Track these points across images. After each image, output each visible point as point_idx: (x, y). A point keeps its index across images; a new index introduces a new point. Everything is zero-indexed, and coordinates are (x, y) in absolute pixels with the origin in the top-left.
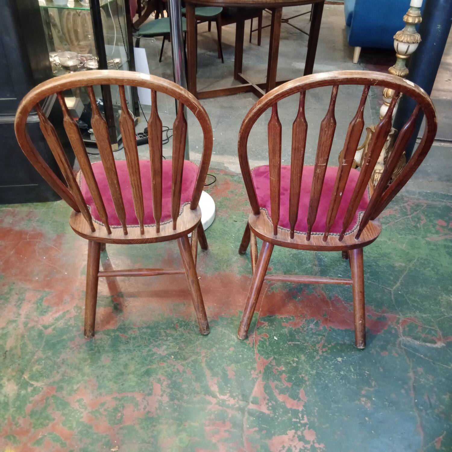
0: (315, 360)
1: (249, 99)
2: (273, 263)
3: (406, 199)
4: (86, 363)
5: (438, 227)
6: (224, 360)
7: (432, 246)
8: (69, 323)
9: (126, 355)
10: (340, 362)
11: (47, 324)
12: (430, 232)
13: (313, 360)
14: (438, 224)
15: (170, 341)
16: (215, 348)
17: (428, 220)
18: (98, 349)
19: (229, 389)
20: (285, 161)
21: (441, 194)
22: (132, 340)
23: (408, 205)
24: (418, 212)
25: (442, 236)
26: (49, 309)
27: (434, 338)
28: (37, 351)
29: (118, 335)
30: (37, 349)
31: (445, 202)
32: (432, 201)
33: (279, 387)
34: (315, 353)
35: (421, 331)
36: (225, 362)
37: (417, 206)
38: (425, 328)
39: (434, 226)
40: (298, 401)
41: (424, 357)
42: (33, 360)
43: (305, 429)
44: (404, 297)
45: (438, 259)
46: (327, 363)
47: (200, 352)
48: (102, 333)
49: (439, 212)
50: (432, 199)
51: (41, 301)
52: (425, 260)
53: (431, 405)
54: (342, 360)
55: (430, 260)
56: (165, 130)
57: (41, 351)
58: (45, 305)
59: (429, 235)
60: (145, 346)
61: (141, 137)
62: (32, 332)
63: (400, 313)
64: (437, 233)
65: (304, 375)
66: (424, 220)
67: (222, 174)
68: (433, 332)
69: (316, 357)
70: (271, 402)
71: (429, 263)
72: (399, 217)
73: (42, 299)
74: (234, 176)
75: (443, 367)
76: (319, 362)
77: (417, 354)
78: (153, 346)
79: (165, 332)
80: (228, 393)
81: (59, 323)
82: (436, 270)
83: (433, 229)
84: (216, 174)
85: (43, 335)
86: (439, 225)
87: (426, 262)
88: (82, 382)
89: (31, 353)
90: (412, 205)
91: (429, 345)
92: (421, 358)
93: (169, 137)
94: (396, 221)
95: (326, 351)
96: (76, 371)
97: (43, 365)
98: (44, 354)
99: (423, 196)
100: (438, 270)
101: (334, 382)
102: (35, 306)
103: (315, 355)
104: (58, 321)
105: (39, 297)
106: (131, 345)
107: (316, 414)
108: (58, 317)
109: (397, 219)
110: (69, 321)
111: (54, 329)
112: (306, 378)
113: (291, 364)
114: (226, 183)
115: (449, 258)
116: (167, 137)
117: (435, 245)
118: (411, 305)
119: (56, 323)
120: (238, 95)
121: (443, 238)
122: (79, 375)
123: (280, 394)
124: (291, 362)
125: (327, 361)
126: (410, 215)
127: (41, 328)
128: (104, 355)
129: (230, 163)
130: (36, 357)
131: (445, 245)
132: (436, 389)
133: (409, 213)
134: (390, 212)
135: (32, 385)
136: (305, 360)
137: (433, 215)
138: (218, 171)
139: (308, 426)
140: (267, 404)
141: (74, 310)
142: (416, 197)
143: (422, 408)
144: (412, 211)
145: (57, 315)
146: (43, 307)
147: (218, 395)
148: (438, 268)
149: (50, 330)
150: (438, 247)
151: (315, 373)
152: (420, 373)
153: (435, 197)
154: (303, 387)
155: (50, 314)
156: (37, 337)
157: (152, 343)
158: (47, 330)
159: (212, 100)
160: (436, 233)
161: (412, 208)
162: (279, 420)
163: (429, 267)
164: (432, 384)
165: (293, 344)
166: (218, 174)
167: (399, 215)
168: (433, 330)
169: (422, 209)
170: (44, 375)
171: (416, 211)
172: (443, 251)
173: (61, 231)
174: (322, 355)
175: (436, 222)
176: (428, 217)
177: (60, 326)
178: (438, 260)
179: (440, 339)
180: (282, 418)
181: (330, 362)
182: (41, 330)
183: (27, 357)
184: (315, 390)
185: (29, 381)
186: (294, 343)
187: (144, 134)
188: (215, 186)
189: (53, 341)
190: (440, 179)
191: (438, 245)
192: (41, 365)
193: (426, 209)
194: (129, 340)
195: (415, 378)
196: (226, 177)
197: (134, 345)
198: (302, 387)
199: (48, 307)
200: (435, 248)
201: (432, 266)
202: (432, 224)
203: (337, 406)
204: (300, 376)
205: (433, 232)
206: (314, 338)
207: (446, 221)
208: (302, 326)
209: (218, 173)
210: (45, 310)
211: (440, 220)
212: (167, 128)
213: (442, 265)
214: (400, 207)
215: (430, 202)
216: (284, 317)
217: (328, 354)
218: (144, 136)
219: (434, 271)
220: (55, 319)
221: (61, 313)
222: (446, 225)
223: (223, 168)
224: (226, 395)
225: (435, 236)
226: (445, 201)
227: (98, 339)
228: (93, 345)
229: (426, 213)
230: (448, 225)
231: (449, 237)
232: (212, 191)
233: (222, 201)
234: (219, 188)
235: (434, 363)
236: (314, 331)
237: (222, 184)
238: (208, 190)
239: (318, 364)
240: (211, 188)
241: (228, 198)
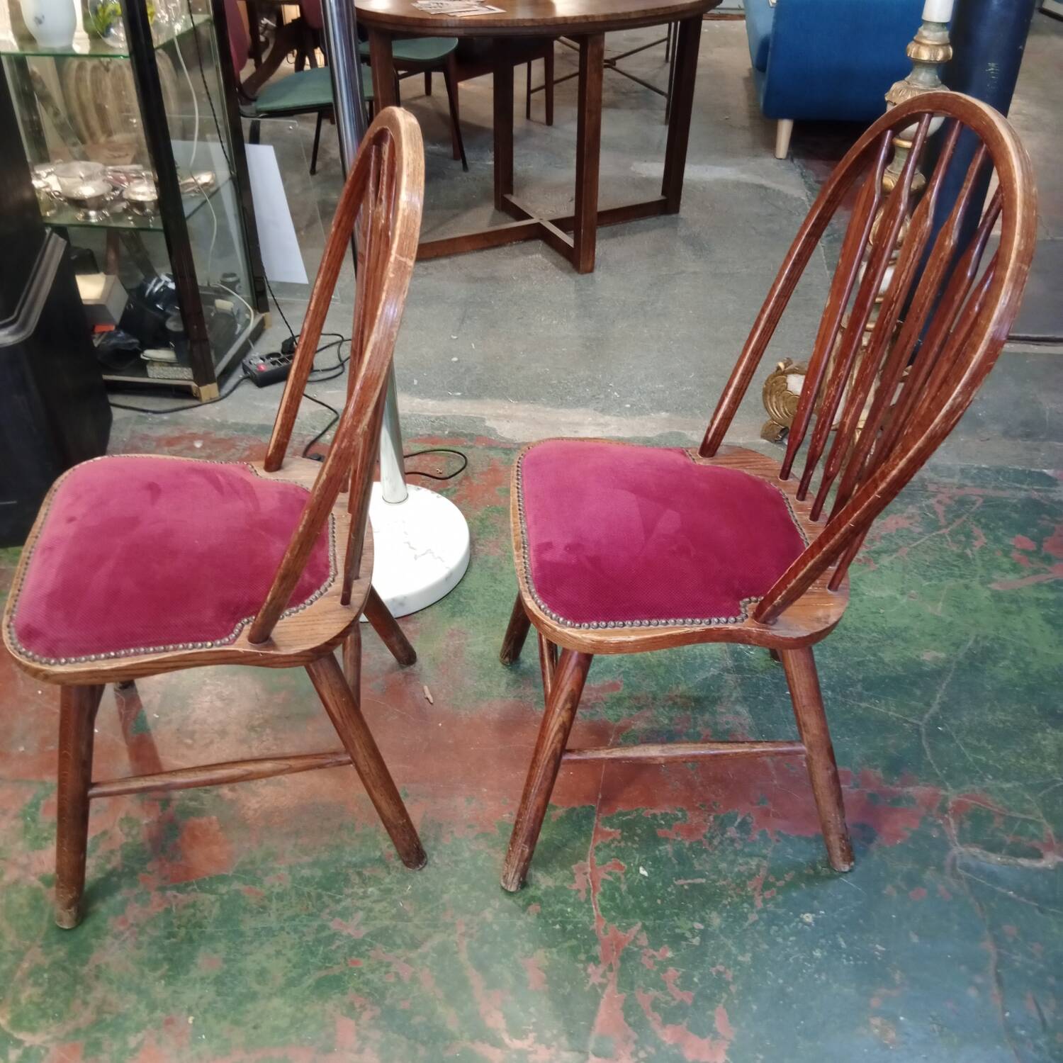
0: (746, 925)
1: (534, 256)
2: (622, 669)
3: (932, 488)
4: (158, 973)
5: (1015, 555)
6: (517, 941)
7: (1007, 605)
8: (109, 867)
9: (262, 944)
10: (809, 925)
12: (998, 567)
13: (741, 926)
14: (1014, 547)
15: (372, 899)
16: (490, 909)
17: (991, 537)
18: (187, 933)
19: (534, 1020)
20: (632, 405)
21: (1015, 471)
22: (274, 900)
23: (939, 502)
24: (964, 518)
25: (1028, 576)
27: (1036, 843)
28: (28, 948)
29: (238, 892)
30: (28, 943)
31: (1026, 490)
32: (996, 488)
33: (662, 1005)
34: (746, 905)
35: (1002, 827)
36: (520, 947)
37: (962, 502)
38: (1011, 818)
39: (1006, 554)
40: (713, 1039)
41: (1015, 896)
42: (19, 974)
44: (952, 741)
45: (1025, 637)
46: (779, 930)
47: (454, 924)
48: (195, 887)
49: (1014, 515)
50: (993, 484)
51: (33, 810)
52: (993, 639)
53: (1044, 1022)
54: (815, 920)
55: (1005, 640)
56: (334, 341)
57: (41, 946)
58: (45, 819)
59: (996, 575)
60: (309, 915)
61: (273, 363)
62: (14, 896)
63: (947, 784)
64: (1015, 568)
65: (721, 968)
66: (981, 539)
67: (480, 447)
68: (1032, 828)
69: (750, 916)
70: (643, 1048)
71: (1003, 647)
72: (920, 533)
73: (36, 805)
74: (510, 449)
76: (758, 928)
77: (998, 889)
78: (330, 914)
79: (360, 874)
80: (531, 1031)
82: (1022, 665)
83: (1005, 560)
84: (466, 447)
85: (42, 901)
86: (1018, 549)
87: (996, 646)
88: (149, 1026)
89: (13, 953)
90: (948, 501)
91: (1025, 862)
92: (1010, 898)
93: (343, 359)
94: (915, 544)
95: (773, 898)
96: (133, 997)
97: (46, 986)
98: (48, 954)
99: (973, 478)
100: (1028, 664)
101: (801, 980)
102: (20, 824)
103: (745, 910)
105: (29, 798)
106: (273, 917)
109: (915, 540)
110: (109, 860)
112: (729, 975)
113: (686, 939)
114: (494, 470)
115: (1052, 633)
116: (340, 360)
117: (1015, 601)
118: (971, 759)
120: (506, 249)
121: (1032, 580)
122: (142, 1007)
123: (664, 1024)
124: (688, 935)
125: (777, 925)
126: (946, 527)
127: (38, 883)
128: (202, 948)
129: (498, 417)
130: (25, 965)
131: (1038, 599)
132: (1051, 980)
133: (943, 522)
134: (897, 523)
135: (19, 1043)
136: (723, 926)
137: (1001, 523)
138: (471, 440)
140: (635, 1054)
141: (121, 830)
142: (956, 480)
143: (1023, 1032)
144: (950, 516)
146: (40, 826)
147: (507, 1040)
148: (1028, 659)
150: (1021, 604)
151: (749, 959)
152: (1010, 940)
153: (1001, 479)
154: (723, 1001)
156: (26, 911)
157: (327, 906)
159: (444, 261)
160: (1012, 570)
161: (949, 510)
163: (1004, 658)
164: (1041, 966)
165: (689, 884)
166: (471, 447)
167: (920, 530)
168: (1032, 822)
169: (973, 510)
170: (50, 1012)
171: (959, 516)
172: (1035, 614)
174: (764, 910)
175: (1011, 542)
176: (991, 530)
178: (1026, 640)
179: (1050, 847)
181: (786, 927)
182: (38, 889)
184: (755, 1007)
185: (11, 1032)
186: (689, 881)
187: (282, 356)
188: (466, 477)
190: (1006, 434)
191: (1020, 599)
192: (41, 985)
193: (981, 509)
194: (266, 902)
195: (999, 954)
196: (492, 453)
197: (280, 915)
198: (719, 1002)
200: (1014, 607)
201: (1012, 656)
202: (1002, 546)
203: (812, 1044)
204: (713, 970)
205: (1007, 566)
206: (740, 865)
207: (1033, 539)
208: (708, 835)
209: (470, 444)
210: (45, 835)
211: (1019, 536)
212: (339, 338)
213: (1034, 651)
214: (921, 508)
215: (990, 492)
216: (662, 814)
217: (777, 905)
218: (282, 360)
219: (1019, 668)
222: (1035, 549)
223: (482, 433)
224: (527, 1038)
225: (1011, 577)
226: (1025, 487)
227: (186, 907)
228: (174, 921)
229: (983, 520)
230: (1040, 546)
231: (1044, 578)
232: (458, 490)
233: (484, 517)
234: (475, 482)
235: (1042, 911)
236: (738, 846)
237: (483, 473)
238: (448, 490)
239: (756, 935)
240: (456, 485)
241: (500, 507)
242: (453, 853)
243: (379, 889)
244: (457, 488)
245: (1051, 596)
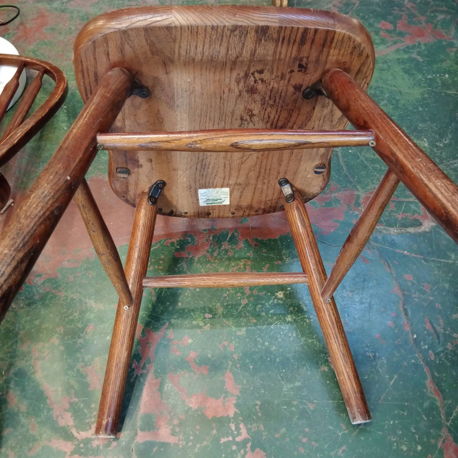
0: (240, 308)
5: (382, 33)
7: (381, 65)
10: (281, 299)
13: (237, 310)
14: (381, 29)
16: (57, 335)
23: (334, 6)
25: (391, 45)
34: (239, 294)
35: (395, 209)
36: (81, 359)
40: (225, 398)
41: (408, 254)
43: (246, 453)
44: (358, 158)
45: (394, 84)
46: (262, 307)
49: (378, 9)
52: (375, 88)
53: (438, 336)
54: (285, 295)
55: (383, 88)
63: (358, 187)
65: (226, 343)
69: (242, 301)
71: (382, 92)
75: (440, 262)
76: (248, 308)
77: (398, 251)
82: (394, 102)
83: (376, 37)
86: (383, 30)
91: (411, 230)
92: (404, 256)
100: (397, 101)
101: (280, 340)
103: (239, 298)
107: (260, 414)
112: (232, 347)
113: (201, 327)
115: (409, 79)
117: (385, 62)
118: (371, 168)
121: (394, 48)
124: (202, 324)
125: (261, 304)
131: (398, 59)
136: (225, 312)
137: (371, 15)
139: (249, 445)
140: (170, 422)
148: (397, 98)
150: (389, 64)
151: (244, 333)
152: (410, 284)
154: (229, 367)
160: (382, 43)
162: (196, 450)
163: (383, 99)
164: (431, 298)
168: (412, 203)
169: (354, 8)
172: (398, 69)
174: (251, 295)
175: (378, 25)
176: (366, 20)
178: (394, 86)
179: (425, 217)
180: (201, 443)
181: (267, 304)
184: (251, 367)
191: (388, 61)
193: (359, 7)
195: (404, 294)
198: (226, 369)
200: (385, 66)
201: (388, 97)
202: (374, 29)
203: (292, 386)
206: (233, 267)
207: (391, 23)
208: (210, 250)
211: (383, 22)
213: (401, 92)
216: (177, 241)
219: (393, 104)
222: (393, 28)
229: (361, 14)
230: (395, 27)
231: (401, 46)
232: (17, 33)
233: (36, 49)
234: (28, 26)
235: (426, 261)
236: (231, 254)
237: (34, 19)
238: (9, 34)
239: (248, 314)
240: (14, 30)
241: (46, 41)
242: (26, 298)
244: (16, 31)
245: (406, 56)
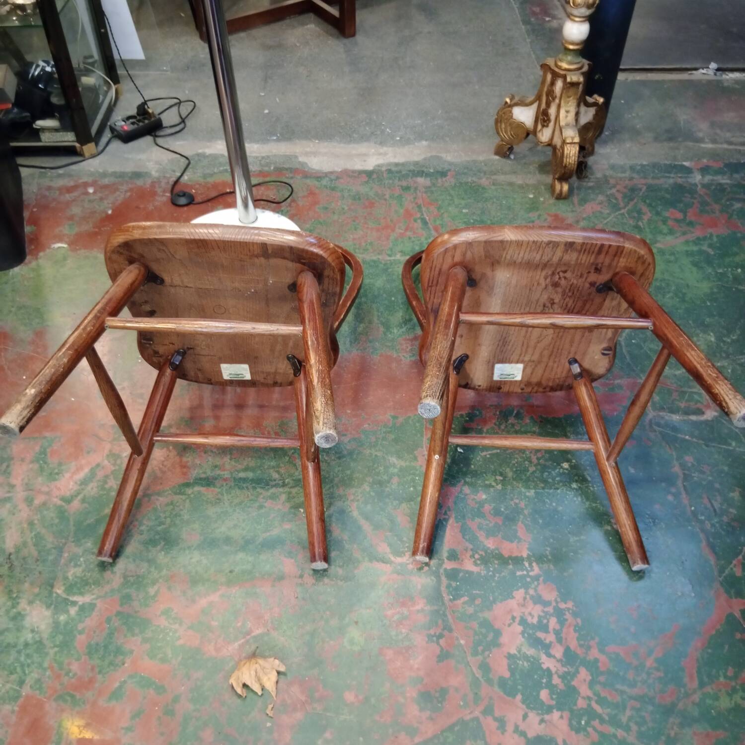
0: (528, 474)
1: (309, 26)
3: (612, 181)
4: (159, 547)
5: (670, 222)
6: (387, 500)
7: (668, 257)
8: (107, 486)
9: (223, 522)
10: (567, 469)
11: (68, 494)
12: (661, 232)
13: (525, 475)
14: (669, 218)
15: (290, 486)
16: (367, 484)
17: (654, 212)
18: (172, 521)
19: (407, 545)
20: (401, 138)
21: (665, 165)
22: (225, 494)
23: (618, 191)
24: (635, 200)
25: (680, 236)
26: (63, 467)
27: (699, 405)
28: (65, 544)
29: (199, 492)
30: (63, 541)
31: (673, 178)
32: (653, 178)
33: (484, 527)
34: (526, 462)
35: (678, 398)
36: (390, 504)
37: (633, 190)
38: (683, 392)
39: (664, 222)
40: (518, 542)
41: (690, 439)
42: (63, 561)
43: (539, 584)
44: (641, 348)
45: (681, 277)
46: (549, 475)
47: (346, 495)
48: (170, 492)
49: (668, 196)
50: (652, 175)
51: (43, 456)
52: (661, 281)
53: (715, 510)
54: (570, 466)
55: (669, 280)
56: (173, 103)
57: (73, 542)
58: (53, 461)
59: (659, 238)
60: (250, 500)
61: (133, 123)
62: (45, 512)
63: (641, 375)
64: (671, 232)
65: (517, 501)
66: (648, 215)
67: (299, 177)
68: (696, 397)
69: (530, 469)
70: (477, 552)
71: (668, 285)
72: (608, 214)
73: (44, 452)
74: (320, 177)
75: (721, 448)
76: (536, 475)
77: (679, 435)
78: (263, 498)
79: (278, 472)
80: (407, 552)
81: (89, 488)
82: (681, 295)
83: (664, 227)
84: (287, 178)
85: (66, 514)
86: (672, 219)
87: (663, 285)
88: (161, 580)
90: (625, 190)
91: (694, 418)
92: (687, 440)
93: (184, 116)
94: (605, 222)
95: (543, 456)
96: (146, 565)
97: (84, 566)
98: (79, 546)
99: (638, 172)
100: (684, 294)
101: (566, 502)
102: (36, 466)
103: (527, 465)
104: (86, 485)
105: (37, 449)
106: (227, 504)
107: (550, 557)
108: (85, 479)
109: (605, 219)
110: (106, 482)
111: (83, 501)
112: (522, 504)
113: (493, 487)
114: (311, 193)
115: (697, 272)
116: (181, 118)
117: (673, 254)
119: (83, 489)
120: (287, 21)
121: (683, 239)
122: (153, 569)
123: (487, 537)
124: (494, 484)
125: (548, 472)
126: (624, 208)
127: (59, 503)
128: (184, 529)
129: (307, 154)
130: (66, 555)
131: (687, 251)
132: (717, 486)
133: (622, 205)
134: (592, 208)
135: (74, 603)
136: (515, 476)
137: (659, 202)
138: (291, 172)
139: (541, 579)
140: (472, 556)
141: (109, 462)
142: (627, 174)
143: (703, 518)
144: (626, 200)
145: (81, 475)
146: (51, 466)
147: (393, 558)
148: (684, 291)
149: (76, 504)
150: (677, 256)
151: (533, 494)
152: (690, 465)
153: (656, 171)
154: (521, 520)
155: (67, 475)
156: (57, 521)
157: (261, 494)
158: (72, 504)
159: (242, 35)
160: (669, 234)
161: (625, 196)
162: (496, 578)
163: (669, 292)
164: (710, 478)
165: (490, 454)
166: (292, 178)
167: (608, 211)
168: (695, 393)
169: (640, 194)
170: (91, 581)
171: (632, 200)
172: (686, 261)
173: (38, 323)
174: (539, 464)
175: (666, 214)
176: (653, 207)
177: (92, 494)
178: (681, 279)
179: (708, 407)
180: (500, 574)
181: (553, 472)
182: (62, 506)
183: (51, 558)
184: (541, 521)
185: (68, 597)
186: (490, 452)
187: (138, 118)
188: (293, 201)
189: (88, 522)
190: (656, 139)
191: (676, 252)
192: (80, 566)
193: (646, 194)
194: (220, 496)
195: (684, 474)
196: (308, 181)
197: (231, 502)
198: (518, 521)
199: (60, 464)
200: (672, 258)
201: (674, 290)
202: (661, 218)
203: (578, 538)
204: (512, 503)
205: (665, 231)
207: (681, 211)
208: (497, 423)
209: (291, 175)
210: (56, 471)
211: (671, 210)
212: (176, 101)
213: (688, 286)
214: (607, 196)
215: (650, 181)
216: (466, 414)
217: (546, 460)
218: (139, 121)
219: (679, 298)
220: (79, 483)
221: (86, 470)
222: (682, 217)
223: (298, 166)
224: (405, 556)
225: (669, 238)
226: (672, 175)
227: (167, 505)
228: (161, 515)
229: (648, 201)
230: (685, 216)
231: (691, 237)
233: (312, 228)
234: (301, 203)
235: (707, 446)
236: (517, 428)
237: (304, 197)
239: (535, 479)
240: (288, 206)
241: (321, 220)
242: (336, 453)
243: (293, 480)
244: (289, 208)
245: (695, 248)
